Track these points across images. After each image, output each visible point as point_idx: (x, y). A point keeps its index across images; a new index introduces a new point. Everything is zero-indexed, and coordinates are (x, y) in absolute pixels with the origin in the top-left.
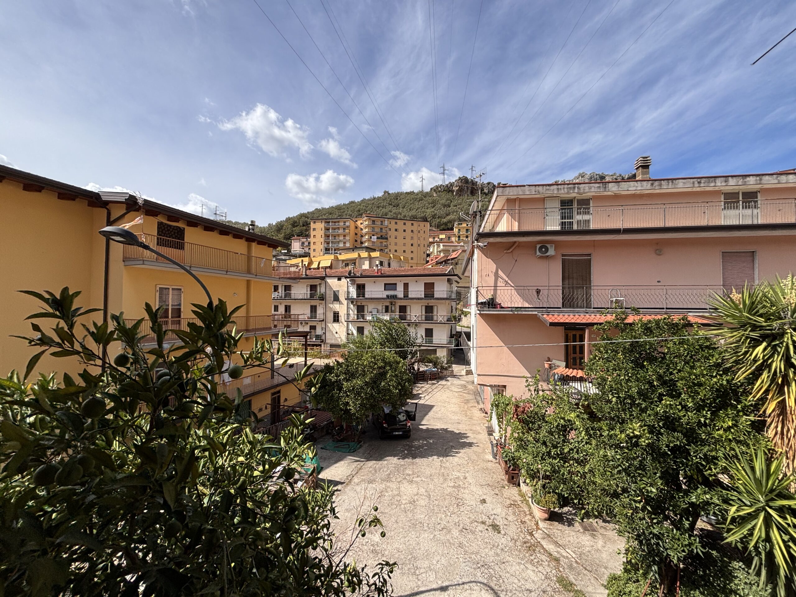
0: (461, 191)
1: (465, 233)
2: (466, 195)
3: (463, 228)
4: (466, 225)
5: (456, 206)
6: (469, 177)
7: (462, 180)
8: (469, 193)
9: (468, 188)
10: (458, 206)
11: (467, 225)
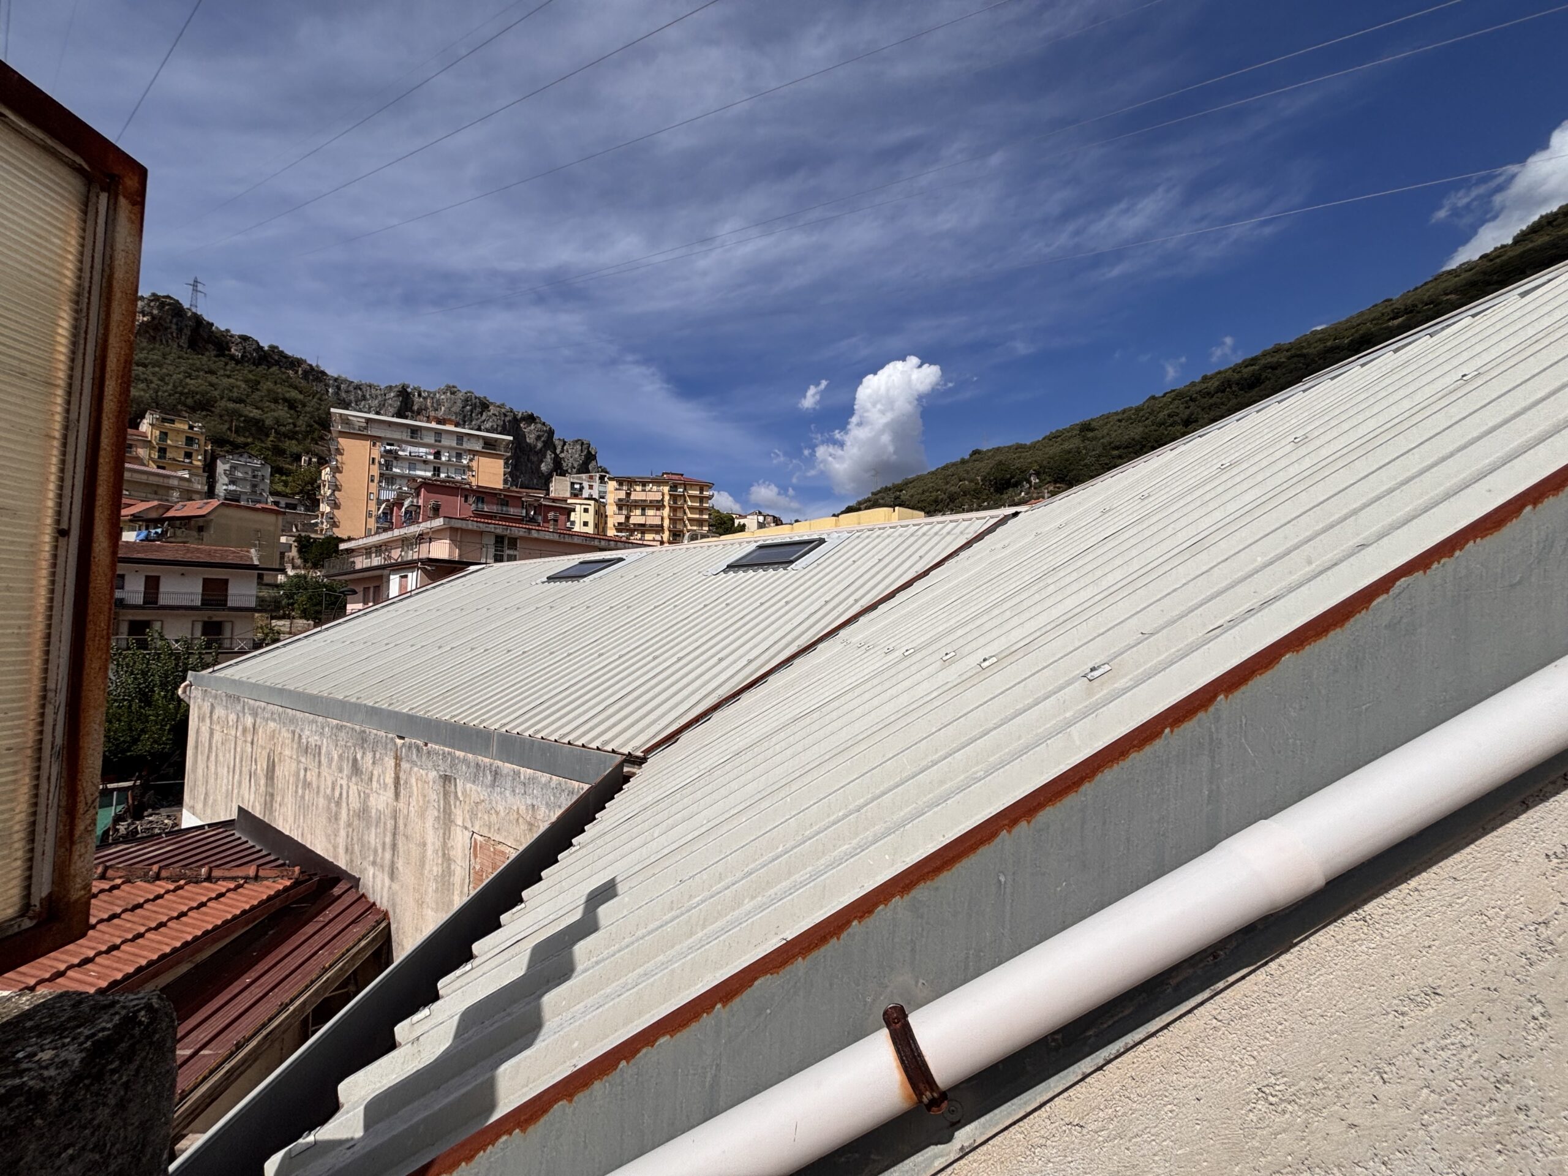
0: (156, 329)
1: (181, 442)
2: (175, 346)
3: (178, 431)
4: (186, 427)
5: (145, 366)
6: (186, 305)
7: (163, 305)
8: (183, 341)
9: (180, 330)
10: (150, 369)
11: (191, 428)
